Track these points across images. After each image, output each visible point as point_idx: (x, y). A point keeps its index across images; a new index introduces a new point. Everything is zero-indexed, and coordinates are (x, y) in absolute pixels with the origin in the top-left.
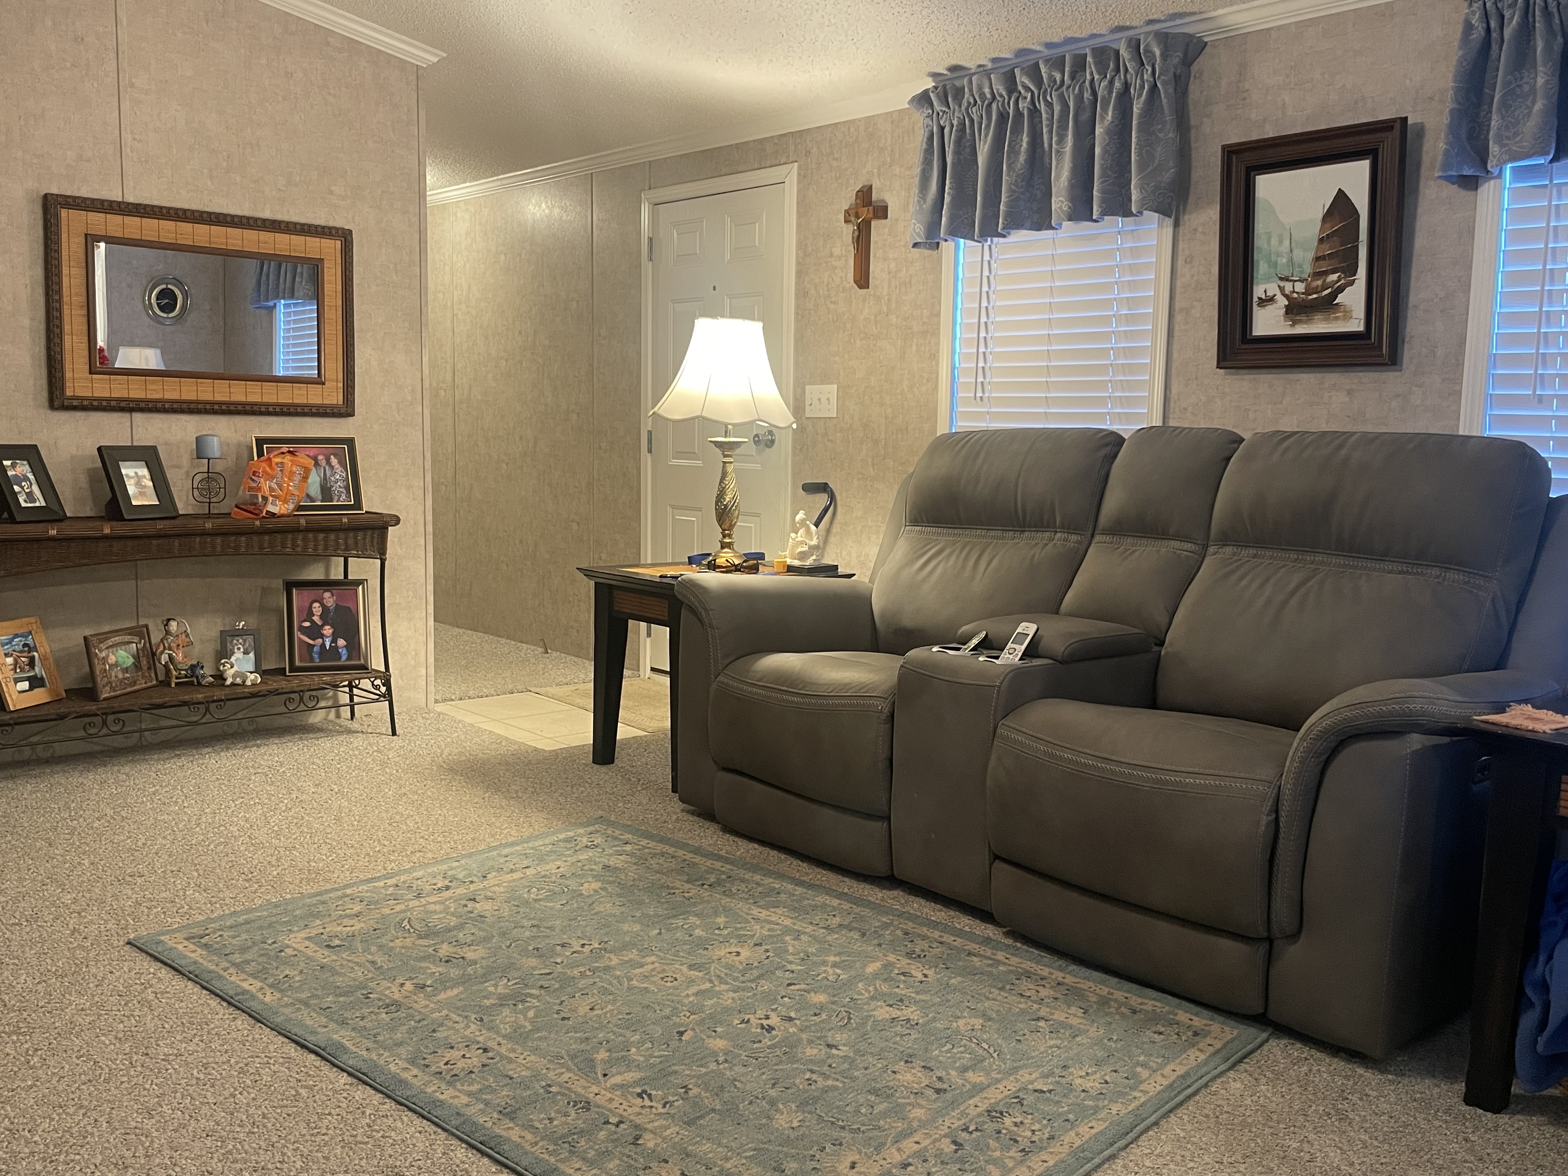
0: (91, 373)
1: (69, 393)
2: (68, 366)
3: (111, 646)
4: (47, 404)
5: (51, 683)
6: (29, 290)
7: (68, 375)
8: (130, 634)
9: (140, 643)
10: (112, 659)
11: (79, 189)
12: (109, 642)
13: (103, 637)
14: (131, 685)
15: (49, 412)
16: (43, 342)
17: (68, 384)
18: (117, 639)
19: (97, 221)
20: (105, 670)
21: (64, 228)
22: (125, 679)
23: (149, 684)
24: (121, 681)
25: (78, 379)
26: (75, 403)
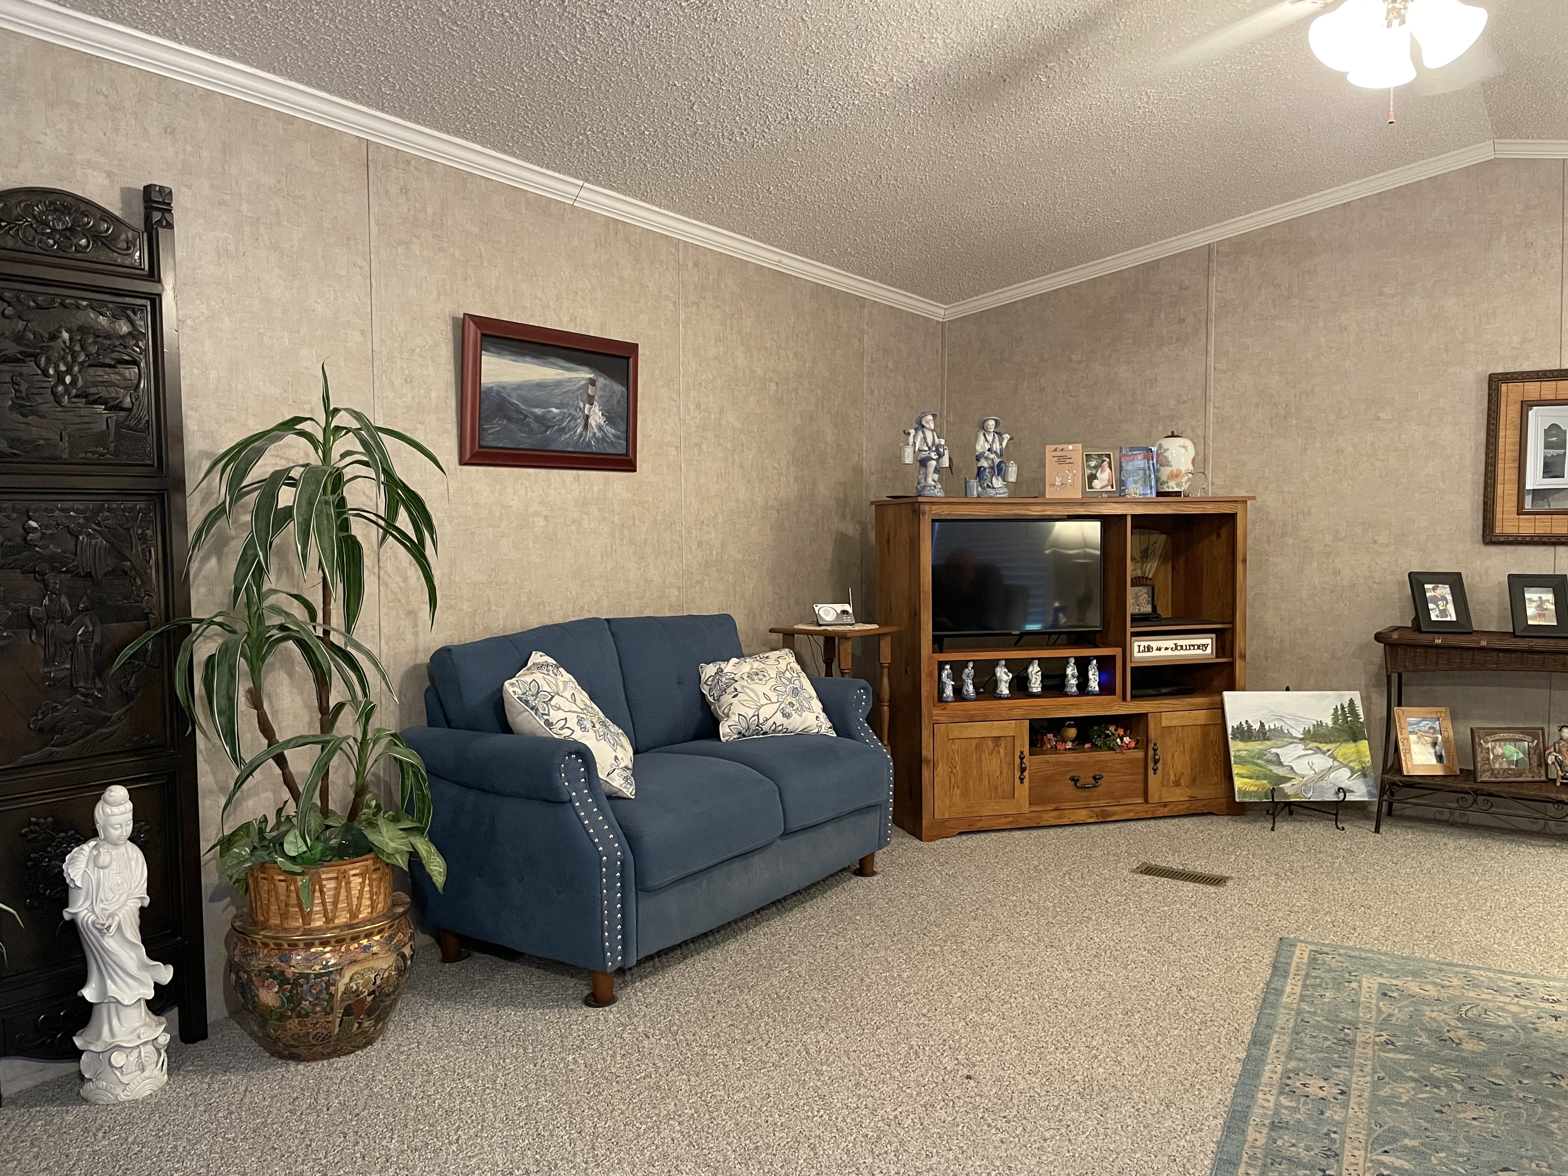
0: (1518, 514)
1: (1498, 531)
2: (1499, 509)
3: (1498, 740)
4: (1481, 541)
5: (1449, 761)
6: (1473, 451)
7: (1499, 516)
8: (1521, 733)
9: (1533, 742)
10: (1499, 751)
11: (1521, 365)
12: (1497, 737)
13: (1492, 731)
14: (1515, 775)
15: (1482, 546)
16: (1482, 491)
17: (1498, 524)
18: (1506, 735)
19: (1532, 389)
20: (1488, 759)
21: (1503, 399)
22: (1510, 769)
23: (1537, 779)
24: (1505, 770)
25: (1507, 519)
26: (1502, 539)
